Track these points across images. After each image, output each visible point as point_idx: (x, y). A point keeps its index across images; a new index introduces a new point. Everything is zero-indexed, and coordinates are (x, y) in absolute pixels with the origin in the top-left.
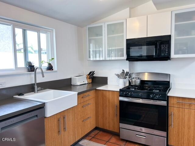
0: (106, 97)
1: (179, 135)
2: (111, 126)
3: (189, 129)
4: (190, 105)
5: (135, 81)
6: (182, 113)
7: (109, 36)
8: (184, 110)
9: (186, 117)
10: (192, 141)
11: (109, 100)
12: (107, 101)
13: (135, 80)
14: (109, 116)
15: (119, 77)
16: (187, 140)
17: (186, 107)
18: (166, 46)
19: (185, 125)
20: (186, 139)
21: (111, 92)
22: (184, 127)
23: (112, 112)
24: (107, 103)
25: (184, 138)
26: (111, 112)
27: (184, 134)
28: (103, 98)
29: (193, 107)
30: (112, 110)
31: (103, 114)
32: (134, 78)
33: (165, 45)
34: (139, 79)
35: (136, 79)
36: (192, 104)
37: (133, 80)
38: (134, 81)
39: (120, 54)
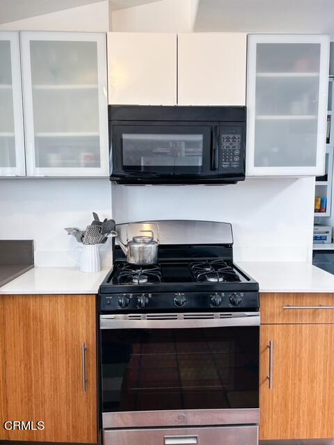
0: (41, 321)
1: (286, 406)
2: (64, 426)
3: (312, 381)
4: (314, 312)
5: (142, 251)
6: (296, 338)
7: (39, 87)
8: (301, 330)
9: (303, 349)
10: (319, 414)
11: (54, 332)
12: (47, 336)
13: (141, 246)
14: (55, 390)
15: (84, 239)
16: (308, 415)
17: (306, 319)
18: (234, 138)
19: (303, 374)
20: (303, 411)
21: (61, 301)
22: (300, 380)
23: (67, 373)
24: (47, 344)
25: (299, 412)
26: (63, 376)
27: (300, 399)
28: (27, 326)
29: (321, 318)
30: (68, 367)
31: (29, 388)
32: (138, 240)
33: (231, 136)
34: (152, 241)
35: (145, 243)
36: (320, 310)
37: (136, 246)
38: (140, 251)
39: (86, 157)
